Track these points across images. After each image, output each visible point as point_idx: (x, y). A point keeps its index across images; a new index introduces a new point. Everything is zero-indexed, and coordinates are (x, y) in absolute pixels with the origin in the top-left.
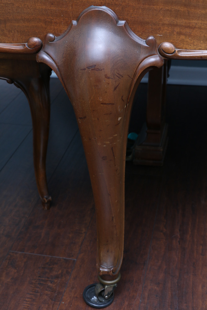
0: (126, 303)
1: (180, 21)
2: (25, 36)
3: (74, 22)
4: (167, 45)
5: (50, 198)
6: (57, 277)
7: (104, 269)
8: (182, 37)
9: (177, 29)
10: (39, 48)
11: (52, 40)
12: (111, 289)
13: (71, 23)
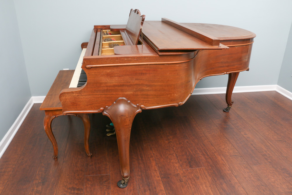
0: (132, 184)
1: (145, 99)
2: (98, 108)
3: (115, 103)
4: (142, 106)
5: (91, 154)
6: (106, 181)
8: (146, 103)
9: (145, 102)
10: (103, 111)
11: (107, 108)
12: (127, 181)
13: (113, 103)
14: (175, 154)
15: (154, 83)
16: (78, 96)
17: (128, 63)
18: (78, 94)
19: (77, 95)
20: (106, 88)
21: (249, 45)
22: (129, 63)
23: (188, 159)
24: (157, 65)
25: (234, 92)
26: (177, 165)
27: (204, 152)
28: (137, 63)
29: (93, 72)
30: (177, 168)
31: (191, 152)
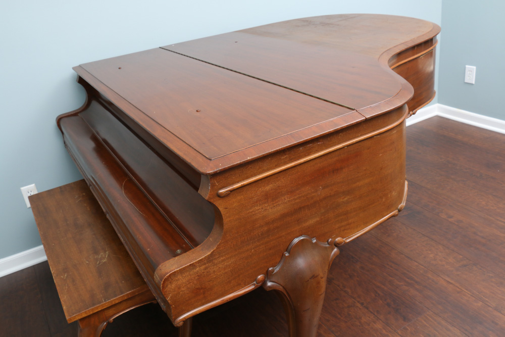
1: (343, 224)
2: (253, 278)
3: (287, 254)
4: (338, 239)
8: (345, 231)
9: (342, 229)
10: (265, 281)
11: (273, 271)
13: (283, 255)
15: (358, 183)
16: (206, 268)
17: (305, 156)
18: (205, 264)
19: (203, 267)
20: (266, 228)
22: (309, 154)
24: (360, 144)
28: (322, 150)
29: (234, 202)
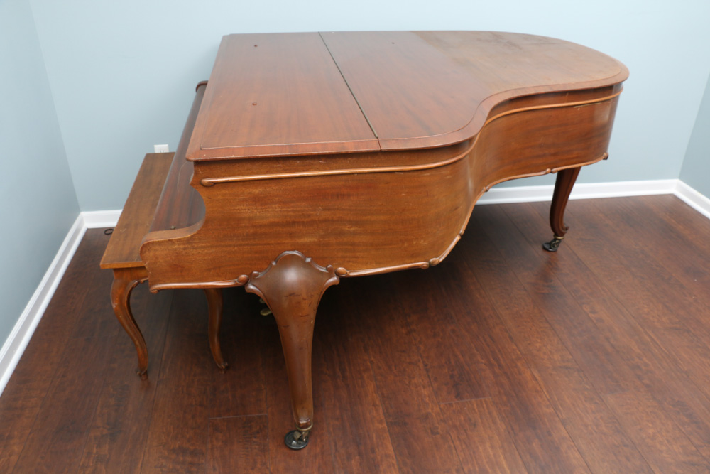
0: (319, 440)
1: (348, 254)
2: (235, 275)
3: (274, 264)
4: (340, 269)
5: (227, 364)
6: (258, 432)
7: (303, 422)
8: (351, 263)
9: (347, 259)
10: (246, 282)
11: (256, 275)
12: (307, 434)
13: (271, 263)
14: (423, 362)
15: (369, 217)
16: (185, 249)
17: (304, 171)
18: (184, 244)
19: (182, 246)
20: (252, 230)
21: (609, 100)
22: (307, 170)
23: (452, 377)
24: (375, 175)
25: (572, 196)
26: (425, 392)
27: (492, 359)
28: (325, 169)
29: (219, 194)
30: (427, 399)
31: (460, 357)
